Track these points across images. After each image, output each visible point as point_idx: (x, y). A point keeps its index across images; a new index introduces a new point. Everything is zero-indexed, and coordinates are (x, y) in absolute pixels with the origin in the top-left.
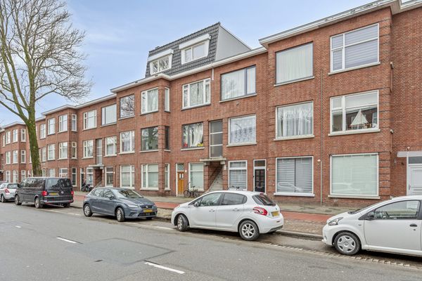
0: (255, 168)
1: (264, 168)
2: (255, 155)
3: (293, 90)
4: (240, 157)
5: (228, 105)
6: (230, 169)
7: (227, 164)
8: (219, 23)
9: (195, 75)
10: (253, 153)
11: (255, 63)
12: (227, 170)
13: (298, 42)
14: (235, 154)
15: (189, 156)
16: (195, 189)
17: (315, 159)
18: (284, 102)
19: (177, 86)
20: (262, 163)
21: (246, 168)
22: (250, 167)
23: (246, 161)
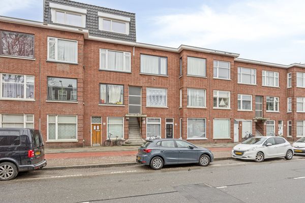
0: (166, 123)
1: (173, 123)
2: (167, 115)
3: (197, 81)
4: (156, 115)
5: (147, 77)
6: (147, 123)
7: (146, 120)
8: (134, 14)
9: (116, 45)
10: (166, 113)
11: (167, 56)
12: (146, 124)
13: (200, 56)
14: (152, 113)
15: (109, 111)
16: (118, 139)
17: (207, 120)
18: (192, 86)
19: (93, 47)
20: (170, 120)
21: (160, 123)
22: (163, 122)
23: (160, 119)
